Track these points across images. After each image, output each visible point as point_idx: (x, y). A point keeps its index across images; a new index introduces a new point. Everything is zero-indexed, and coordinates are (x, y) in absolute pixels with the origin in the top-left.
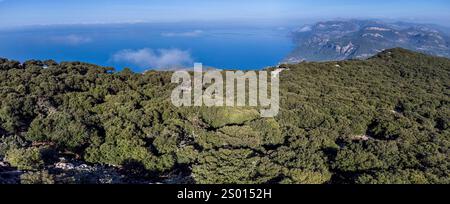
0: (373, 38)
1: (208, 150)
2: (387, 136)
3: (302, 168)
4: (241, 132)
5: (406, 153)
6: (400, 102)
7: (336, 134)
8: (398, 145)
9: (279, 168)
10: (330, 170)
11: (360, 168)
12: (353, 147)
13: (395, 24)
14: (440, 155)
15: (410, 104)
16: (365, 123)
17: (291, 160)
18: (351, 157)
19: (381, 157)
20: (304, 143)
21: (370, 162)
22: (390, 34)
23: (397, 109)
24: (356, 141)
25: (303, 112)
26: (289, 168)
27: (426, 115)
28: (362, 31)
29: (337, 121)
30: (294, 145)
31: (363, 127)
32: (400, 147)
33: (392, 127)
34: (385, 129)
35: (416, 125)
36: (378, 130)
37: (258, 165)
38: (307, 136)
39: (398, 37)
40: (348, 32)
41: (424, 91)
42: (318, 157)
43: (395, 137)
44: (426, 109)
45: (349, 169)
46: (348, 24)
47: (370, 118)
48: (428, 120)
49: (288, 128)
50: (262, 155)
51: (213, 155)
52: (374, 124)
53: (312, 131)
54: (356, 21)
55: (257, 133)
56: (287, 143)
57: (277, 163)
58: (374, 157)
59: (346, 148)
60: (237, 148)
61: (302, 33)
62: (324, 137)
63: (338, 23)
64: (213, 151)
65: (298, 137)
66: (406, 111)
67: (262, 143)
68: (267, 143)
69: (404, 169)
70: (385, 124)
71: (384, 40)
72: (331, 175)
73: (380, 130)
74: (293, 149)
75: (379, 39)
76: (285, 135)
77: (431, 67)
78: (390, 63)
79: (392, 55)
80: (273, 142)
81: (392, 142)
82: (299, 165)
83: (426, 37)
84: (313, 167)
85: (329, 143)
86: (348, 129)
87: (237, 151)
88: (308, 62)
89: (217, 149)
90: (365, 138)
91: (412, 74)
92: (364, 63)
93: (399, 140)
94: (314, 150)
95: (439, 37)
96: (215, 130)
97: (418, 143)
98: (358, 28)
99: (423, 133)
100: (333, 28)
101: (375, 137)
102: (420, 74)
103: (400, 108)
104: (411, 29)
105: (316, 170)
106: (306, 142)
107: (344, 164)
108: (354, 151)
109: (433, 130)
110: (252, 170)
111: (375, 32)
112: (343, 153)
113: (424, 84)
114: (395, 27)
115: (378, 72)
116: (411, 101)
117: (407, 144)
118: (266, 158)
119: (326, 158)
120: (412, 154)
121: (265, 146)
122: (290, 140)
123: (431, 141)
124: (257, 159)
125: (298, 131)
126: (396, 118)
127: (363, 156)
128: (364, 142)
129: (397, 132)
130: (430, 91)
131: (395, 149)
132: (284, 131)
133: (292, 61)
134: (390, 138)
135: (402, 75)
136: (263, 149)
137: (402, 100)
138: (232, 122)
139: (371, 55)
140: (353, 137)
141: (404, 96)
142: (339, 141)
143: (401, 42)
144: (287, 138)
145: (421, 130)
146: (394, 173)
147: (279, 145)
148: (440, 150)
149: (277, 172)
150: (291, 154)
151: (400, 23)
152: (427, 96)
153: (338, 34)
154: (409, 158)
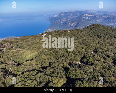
0: (86, 20)
1: (19, 75)
2: (89, 64)
3: (56, 77)
4: (32, 63)
5: (96, 73)
6: (96, 49)
7: (68, 61)
8: (93, 68)
9: (47, 77)
10: (66, 77)
11: (77, 77)
12: (75, 67)
13: (97, 12)
15: (100, 50)
16: (80, 56)
17: (52, 73)
18: (74, 71)
19: (86, 73)
20: (57, 65)
21: (81, 75)
22: (94, 17)
23: (94, 51)
24: (76, 64)
25: (56, 52)
26: (52, 77)
27: (108, 56)
28: (80, 16)
29: (69, 55)
30: (53, 66)
31: (79, 58)
32: (94, 69)
33: (91, 60)
34: (88, 60)
35: (103, 60)
36: (85, 60)
37: (40, 77)
38: (58, 62)
39: (97, 19)
40: (74, 17)
41: (108, 45)
42: (62, 72)
43: (92, 64)
44: (108, 53)
45: (73, 77)
46: (74, 13)
47: (82, 55)
48: (109, 59)
49: (50, 59)
50: (41, 72)
51: (22, 77)
52: (84, 57)
53: (59, 60)
54: (78, 12)
55: (38, 62)
56: (50, 65)
57: (47, 75)
58: (83, 73)
59: (72, 67)
60: (31, 71)
61: (54, 18)
62: (64, 62)
63: (70, 13)
64: (22, 75)
65: (54, 62)
66: (98, 53)
68: (43, 66)
69: (95, 81)
70: (88, 58)
71: (91, 20)
72: (66, 79)
73: (86, 60)
74: (53, 68)
75: (88, 20)
76: (49, 62)
77: (113, 34)
78: (93, 31)
79: (94, 27)
80: (45, 65)
81: (91, 67)
82: (55, 75)
83: (113, 18)
84: (60, 76)
85: (66, 65)
86: (73, 59)
87: (32, 72)
88: (56, 30)
89: (23, 73)
90: (80, 63)
91: (103, 36)
92: (81, 31)
93: (94, 66)
94: (60, 68)
96: (21, 65)
97: (103, 69)
98: (78, 15)
99: (105, 64)
100: (67, 16)
101: (84, 63)
102: (107, 37)
103: (96, 51)
104: (105, 15)
105: (61, 77)
106: (57, 64)
107: (72, 75)
108: (75, 69)
109: (111, 64)
110: (38, 80)
111: (86, 16)
112: (71, 69)
113: (109, 41)
115: (87, 35)
116: (101, 48)
117: (97, 69)
118: (43, 73)
119: (65, 72)
120: (99, 74)
121: (42, 68)
122: (51, 64)
123: (109, 69)
124: (39, 74)
125: (54, 60)
126: (93, 56)
127: (79, 71)
128: (79, 65)
129: (93, 62)
130: (111, 45)
131: (92, 70)
132: (49, 60)
133: (50, 30)
134: (90, 65)
135: (98, 36)
136: (41, 69)
137: (97, 48)
138: (28, 60)
139: (84, 27)
140: (75, 62)
141: (98, 46)
142: (70, 64)
143: (99, 21)
144: (50, 63)
145: (105, 63)
146: (90, 82)
147: (47, 67)
149: (47, 79)
150: (52, 70)
152: (110, 47)
153: (70, 18)
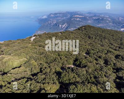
0: (76, 21)
1: (5, 86)
2: (82, 66)
3: (48, 83)
4: (20, 70)
5: (90, 75)
6: (87, 50)
7: (61, 65)
8: (86, 70)
9: (39, 85)
10: (59, 83)
11: (70, 81)
12: (68, 71)
13: (87, 13)
14: (105, 78)
15: (92, 51)
16: (73, 59)
17: (44, 80)
18: (67, 76)
19: (79, 76)
20: (48, 70)
21: (74, 79)
22: (85, 19)
23: (86, 53)
24: (69, 68)
25: (47, 56)
26: (43, 84)
27: (100, 57)
28: (71, 18)
29: (61, 59)
30: (44, 72)
31: (72, 62)
32: (87, 72)
33: (84, 62)
34: (81, 62)
35: (95, 61)
36: (78, 63)
37: (30, 86)
38: (49, 67)
39: (88, 20)
40: (64, 18)
41: (99, 46)
42: (54, 77)
43: (85, 66)
44: (100, 54)
45: (66, 82)
46: (64, 14)
47: (75, 57)
48: (101, 60)
49: (41, 64)
50: (31, 79)
51: (9, 88)
52: (76, 60)
53: (51, 64)
54: (68, 13)
55: (27, 69)
56: (41, 71)
57: (38, 82)
58: (76, 76)
59: (65, 71)
60: (20, 79)
61: (43, 19)
62: (56, 66)
63: (60, 14)
64: (8, 85)
65: (45, 68)
66: (90, 55)
67: (31, 74)
68: (33, 73)
69: (88, 83)
70: (81, 60)
71: (82, 21)
72: (59, 85)
73: (79, 63)
74: (44, 74)
75: (79, 21)
76: (40, 67)
77: (103, 34)
78: (84, 32)
79: (85, 29)
80: (35, 72)
81: (84, 69)
82: (47, 82)
83: (102, 19)
84: (53, 82)
85: (59, 69)
86: (66, 62)
87: (20, 81)
88: (47, 33)
89: (10, 83)
90: (73, 66)
91: (94, 38)
92: (72, 33)
93: (87, 68)
94: (52, 73)
95: (109, 19)
96: (6, 73)
97: (95, 70)
98: (69, 16)
99: (98, 66)
100: (58, 17)
101: (77, 66)
102: (98, 38)
103: (88, 53)
104: (95, 16)
105: (54, 83)
106: (49, 69)
107: (65, 79)
108: (68, 73)
109: (103, 65)
110: (28, 89)
111: (77, 18)
112: (64, 74)
113: (100, 42)
114: (87, 15)
115: (78, 36)
116: (93, 50)
117: (90, 70)
118: (33, 81)
119: (57, 77)
120: (92, 76)
121: (32, 75)
122: (42, 69)
123: (101, 70)
124: (30, 82)
125: (45, 65)
126: (86, 58)
127: (72, 75)
128: (72, 68)
129: (86, 64)
130: (102, 46)
131: (85, 72)
132: (39, 66)
133: (39, 33)
134: (83, 67)
135: (89, 38)
136: (31, 76)
137: (89, 49)
138: (15, 67)
139: (75, 29)
140: (68, 66)
141: (90, 47)
142: (62, 68)
143: (90, 22)
144: (41, 69)
145: (97, 64)
146: (84, 85)
147: (38, 73)
148: (105, 75)
149: (39, 87)
150: (43, 76)
151: (90, 13)
152: (101, 48)
153: (60, 19)
154: (91, 78)
